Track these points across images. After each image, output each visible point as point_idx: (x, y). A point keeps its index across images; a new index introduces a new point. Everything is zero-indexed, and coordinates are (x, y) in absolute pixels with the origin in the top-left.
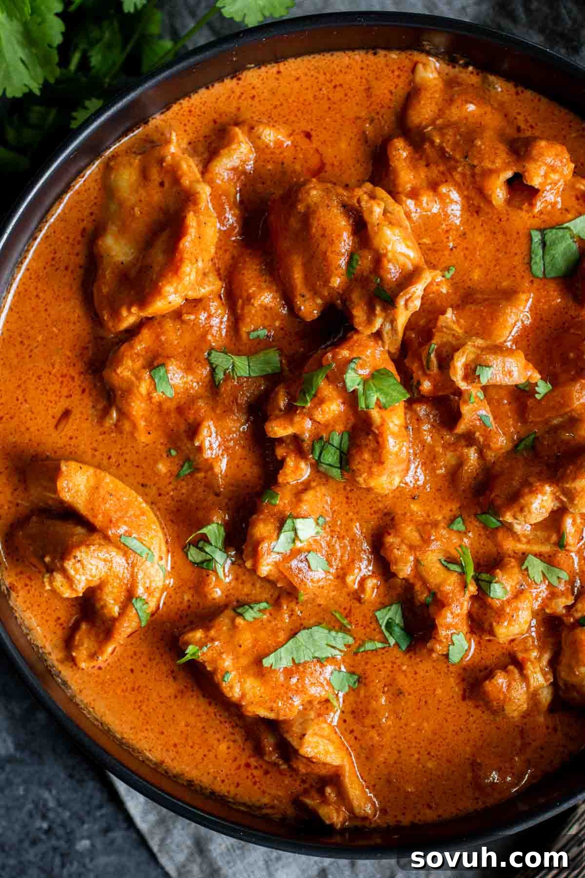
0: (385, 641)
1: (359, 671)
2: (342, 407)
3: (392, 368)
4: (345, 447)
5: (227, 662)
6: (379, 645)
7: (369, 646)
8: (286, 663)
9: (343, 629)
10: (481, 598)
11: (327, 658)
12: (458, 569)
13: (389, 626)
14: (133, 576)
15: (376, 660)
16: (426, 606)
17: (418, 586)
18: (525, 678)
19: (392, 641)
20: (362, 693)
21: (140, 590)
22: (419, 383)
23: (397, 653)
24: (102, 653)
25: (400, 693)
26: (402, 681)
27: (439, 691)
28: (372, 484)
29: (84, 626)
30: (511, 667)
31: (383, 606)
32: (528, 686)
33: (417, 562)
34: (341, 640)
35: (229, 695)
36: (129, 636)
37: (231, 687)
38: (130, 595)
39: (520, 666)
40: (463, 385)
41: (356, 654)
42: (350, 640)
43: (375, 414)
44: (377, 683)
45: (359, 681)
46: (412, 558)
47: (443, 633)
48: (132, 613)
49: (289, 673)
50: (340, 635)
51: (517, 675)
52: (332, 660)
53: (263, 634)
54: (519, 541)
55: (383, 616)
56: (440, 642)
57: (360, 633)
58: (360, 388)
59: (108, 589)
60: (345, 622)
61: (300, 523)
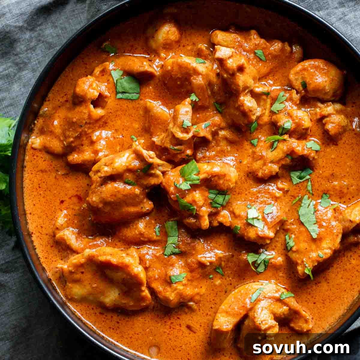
0: (308, 180)
1: (321, 194)
2: (197, 192)
3: (180, 168)
4: (216, 192)
5: (314, 255)
6: (309, 183)
7: (309, 188)
8: (316, 227)
9: (300, 200)
10: (291, 133)
11: (315, 208)
12: (276, 143)
13: (300, 178)
14: (270, 298)
15: (316, 185)
16: (293, 160)
17: (283, 163)
18: (329, 115)
19: (308, 177)
20: (332, 193)
21: (277, 295)
22: (187, 155)
23: (313, 175)
24: (305, 316)
25: (332, 175)
26: (327, 173)
27: (333, 156)
28: (234, 180)
29: (292, 325)
30: (324, 121)
31: (291, 180)
32: (333, 114)
33: (272, 162)
34: (306, 201)
35: (329, 255)
36: (298, 303)
37: (326, 254)
38: (279, 300)
39: (323, 117)
40: (191, 135)
41: (313, 195)
42: (306, 197)
43: (202, 176)
44: (327, 185)
45: (326, 194)
46: (270, 164)
47: (306, 152)
48: (287, 300)
49: (321, 226)
50: (303, 201)
51: (328, 119)
52: (315, 206)
53: (301, 238)
54: (264, 114)
55: (296, 180)
56: (310, 154)
57: (303, 191)
58: (189, 183)
59: (275, 310)
60: (298, 198)
61: (250, 216)
